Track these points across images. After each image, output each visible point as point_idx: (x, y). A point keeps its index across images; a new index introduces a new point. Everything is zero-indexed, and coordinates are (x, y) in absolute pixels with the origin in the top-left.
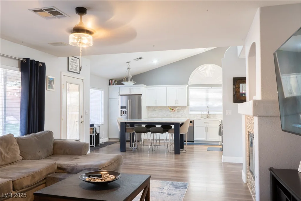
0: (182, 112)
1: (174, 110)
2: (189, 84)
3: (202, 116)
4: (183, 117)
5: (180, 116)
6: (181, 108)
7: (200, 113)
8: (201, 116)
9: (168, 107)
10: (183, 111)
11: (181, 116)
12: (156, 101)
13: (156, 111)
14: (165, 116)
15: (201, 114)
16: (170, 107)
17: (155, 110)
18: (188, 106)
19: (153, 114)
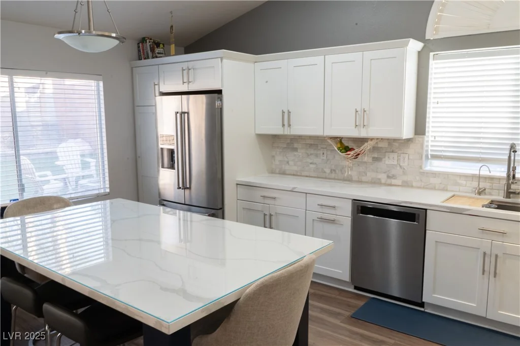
0: (390, 160)
1: (352, 153)
2: (429, 35)
3: (483, 185)
4: (394, 181)
5: (383, 177)
6: (390, 144)
7: (472, 169)
8: (475, 184)
9: (334, 138)
10: (395, 155)
11: (388, 177)
12: (286, 117)
13: (296, 149)
14: (328, 171)
15: (479, 178)
16: (339, 140)
17: (296, 145)
18: (419, 138)
19: (288, 162)
